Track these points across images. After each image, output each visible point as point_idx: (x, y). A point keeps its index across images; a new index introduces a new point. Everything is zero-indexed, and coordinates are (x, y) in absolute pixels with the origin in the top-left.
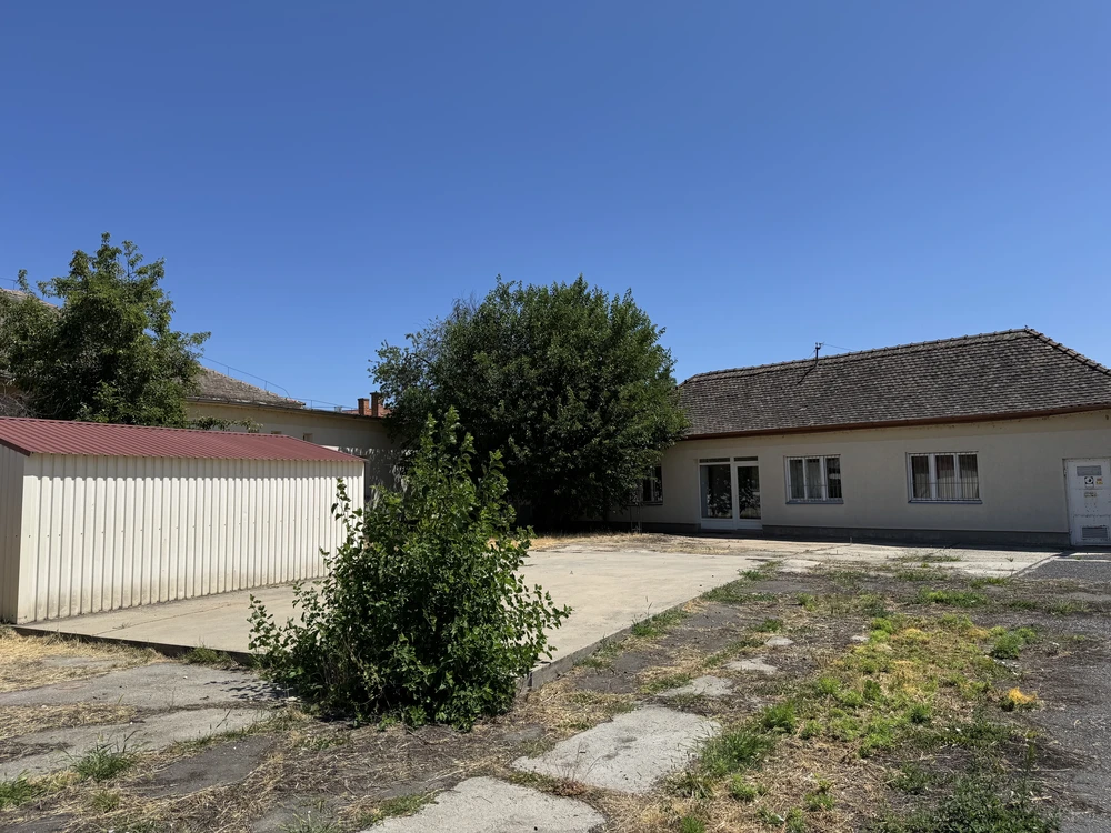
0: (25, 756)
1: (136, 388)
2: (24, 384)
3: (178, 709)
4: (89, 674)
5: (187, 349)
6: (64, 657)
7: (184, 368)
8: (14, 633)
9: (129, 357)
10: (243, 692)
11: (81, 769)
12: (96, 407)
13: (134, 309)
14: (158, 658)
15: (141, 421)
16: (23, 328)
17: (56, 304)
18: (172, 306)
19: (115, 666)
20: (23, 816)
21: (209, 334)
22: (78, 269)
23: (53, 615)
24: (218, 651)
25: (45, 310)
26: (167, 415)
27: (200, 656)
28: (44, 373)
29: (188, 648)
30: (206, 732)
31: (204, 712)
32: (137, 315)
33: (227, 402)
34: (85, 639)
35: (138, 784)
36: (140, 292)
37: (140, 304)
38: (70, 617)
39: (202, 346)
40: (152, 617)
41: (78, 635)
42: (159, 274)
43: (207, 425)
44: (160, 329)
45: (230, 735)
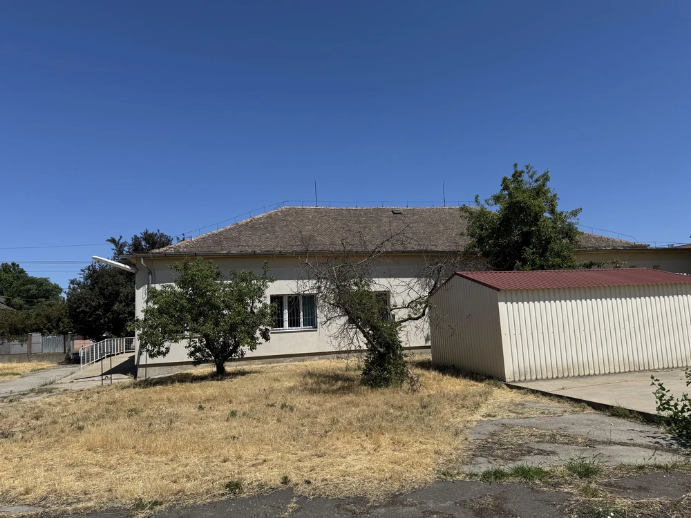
0: (535, 454)
1: (544, 247)
2: (486, 254)
3: (615, 443)
4: (552, 414)
5: (569, 220)
6: (534, 402)
7: (569, 233)
8: (505, 387)
9: (538, 231)
10: (657, 440)
11: (570, 468)
12: (524, 261)
13: (536, 203)
14: (589, 410)
15: (549, 268)
16: (480, 225)
17: (495, 210)
18: (557, 196)
19: (565, 411)
20: (546, 487)
21: (581, 209)
22: (506, 188)
23: (523, 378)
24: (630, 410)
25: (489, 213)
26: (563, 262)
27: (618, 412)
28: (494, 247)
29: (609, 406)
30: (640, 462)
31: (633, 448)
32: (539, 206)
33: (597, 250)
34: (544, 394)
35: (605, 485)
36: (539, 192)
37: (539, 199)
38: (531, 380)
39: (577, 217)
40: (578, 384)
41: (540, 391)
42: (547, 179)
43: (589, 266)
44: (552, 212)
45: (659, 467)
